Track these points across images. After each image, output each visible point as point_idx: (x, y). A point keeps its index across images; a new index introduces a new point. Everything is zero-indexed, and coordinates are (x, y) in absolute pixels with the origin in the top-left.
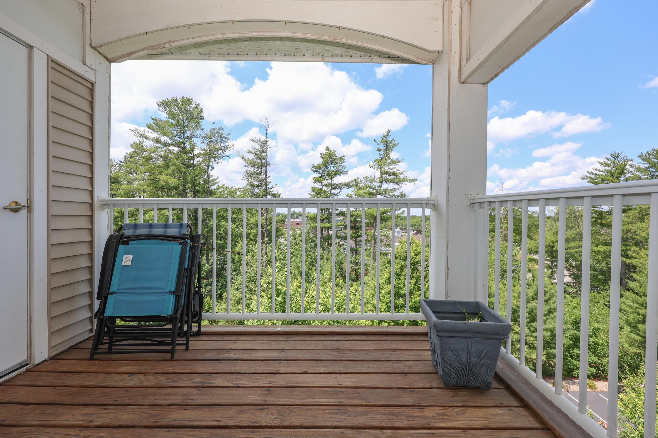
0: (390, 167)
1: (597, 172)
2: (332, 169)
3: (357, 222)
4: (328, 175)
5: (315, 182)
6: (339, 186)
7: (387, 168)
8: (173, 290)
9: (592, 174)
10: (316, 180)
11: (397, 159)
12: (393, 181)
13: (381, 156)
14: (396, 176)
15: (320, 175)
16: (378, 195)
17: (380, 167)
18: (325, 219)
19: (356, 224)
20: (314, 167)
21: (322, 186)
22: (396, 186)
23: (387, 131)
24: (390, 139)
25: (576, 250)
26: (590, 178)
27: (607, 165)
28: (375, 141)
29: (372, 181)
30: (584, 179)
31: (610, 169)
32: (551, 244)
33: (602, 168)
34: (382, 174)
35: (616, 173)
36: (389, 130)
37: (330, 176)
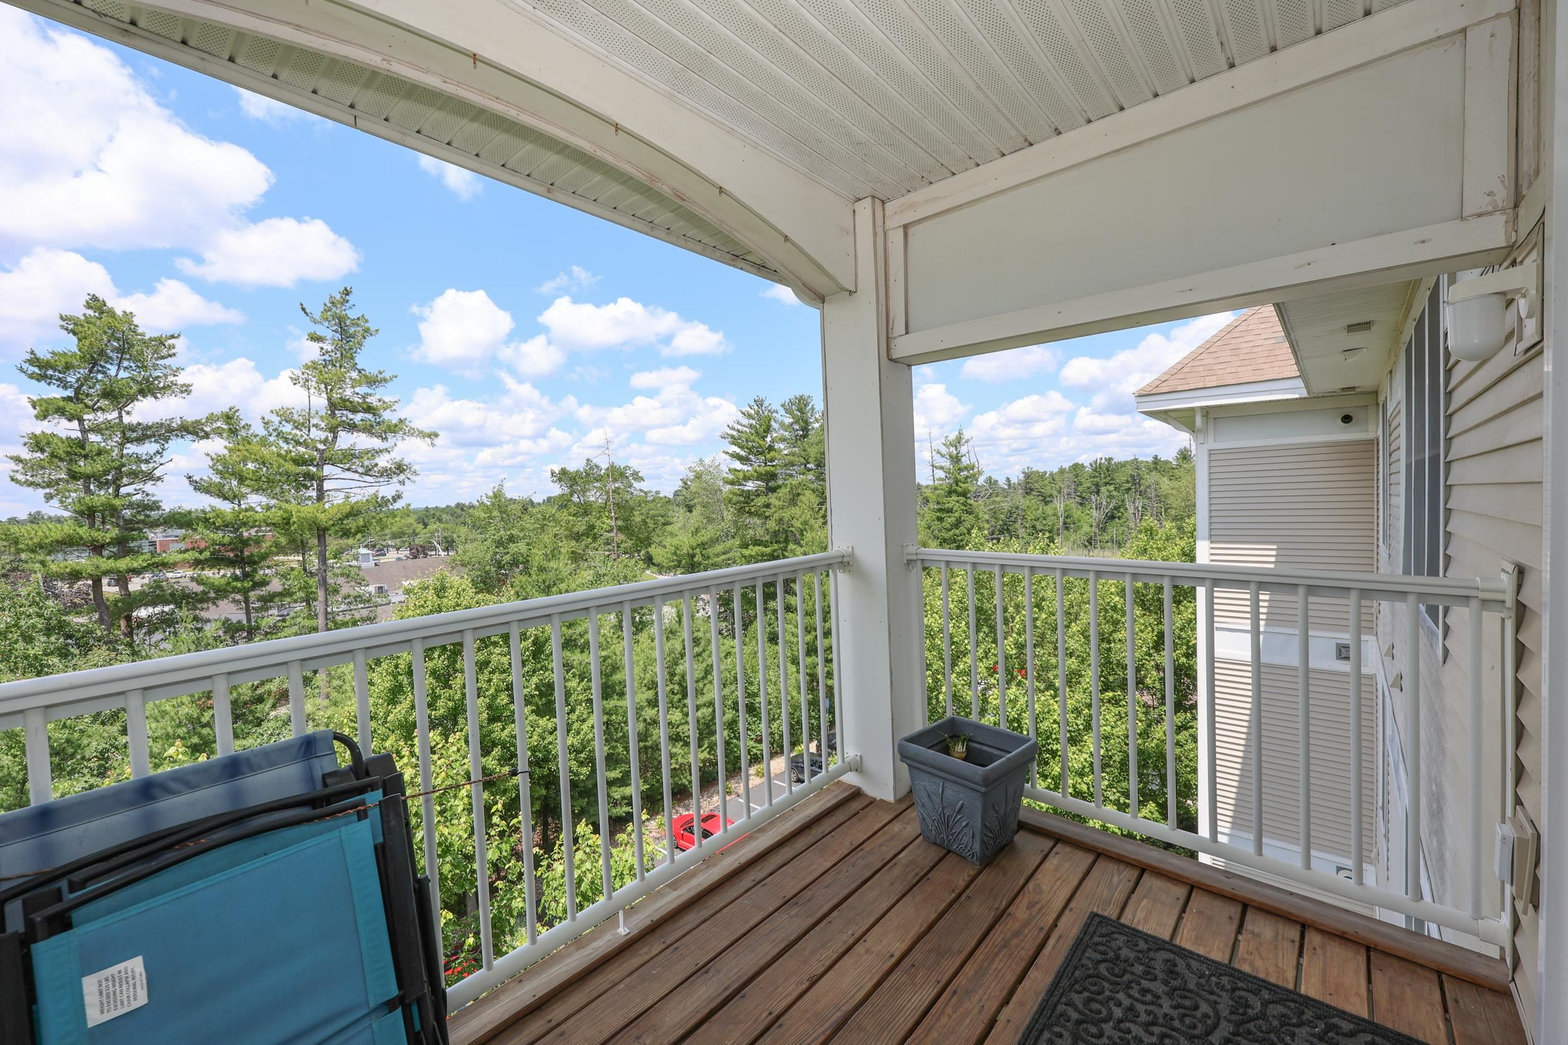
0: (357, 390)
1: (740, 428)
2: (119, 373)
3: (245, 543)
4: (107, 394)
5: (43, 416)
6: (162, 432)
7: (348, 392)
8: (394, 992)
9: (733, 429)
10: (46, 410)
11: (381, 373)
12: (368, 430)
13: (327, 357)
14: (374, 414)
15: (70, 393)
16: (325, 467)
17: (328, 385)
18: (109, 544)
19: (242, 551)
20: (34, 360)
21: (84, 431)
22: (375, 443)
23: (342, 289)
24: (352, 314)
25: (724, 557)
26: (733, 437)
27: (750, 416)
28: (303, 309)
29: (303, 424)
30: (724, 438)
31: (754, 422)
32: (691, 552)
33: (745, 421)
34: (333, 406)
35: (762, 430)
36: (346, 289)
37: (116, 396)
